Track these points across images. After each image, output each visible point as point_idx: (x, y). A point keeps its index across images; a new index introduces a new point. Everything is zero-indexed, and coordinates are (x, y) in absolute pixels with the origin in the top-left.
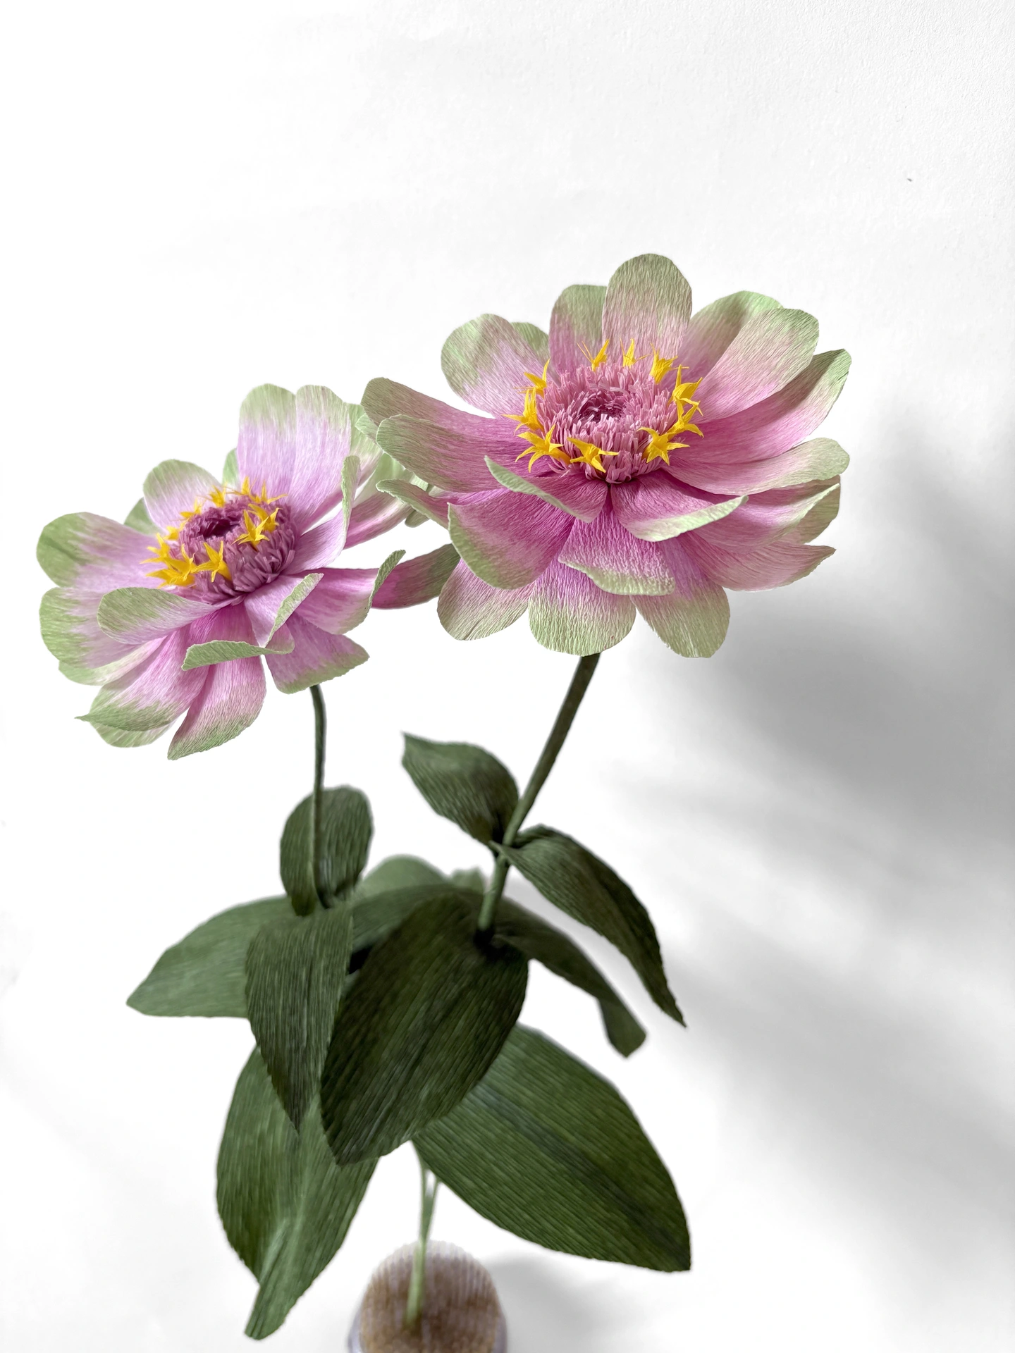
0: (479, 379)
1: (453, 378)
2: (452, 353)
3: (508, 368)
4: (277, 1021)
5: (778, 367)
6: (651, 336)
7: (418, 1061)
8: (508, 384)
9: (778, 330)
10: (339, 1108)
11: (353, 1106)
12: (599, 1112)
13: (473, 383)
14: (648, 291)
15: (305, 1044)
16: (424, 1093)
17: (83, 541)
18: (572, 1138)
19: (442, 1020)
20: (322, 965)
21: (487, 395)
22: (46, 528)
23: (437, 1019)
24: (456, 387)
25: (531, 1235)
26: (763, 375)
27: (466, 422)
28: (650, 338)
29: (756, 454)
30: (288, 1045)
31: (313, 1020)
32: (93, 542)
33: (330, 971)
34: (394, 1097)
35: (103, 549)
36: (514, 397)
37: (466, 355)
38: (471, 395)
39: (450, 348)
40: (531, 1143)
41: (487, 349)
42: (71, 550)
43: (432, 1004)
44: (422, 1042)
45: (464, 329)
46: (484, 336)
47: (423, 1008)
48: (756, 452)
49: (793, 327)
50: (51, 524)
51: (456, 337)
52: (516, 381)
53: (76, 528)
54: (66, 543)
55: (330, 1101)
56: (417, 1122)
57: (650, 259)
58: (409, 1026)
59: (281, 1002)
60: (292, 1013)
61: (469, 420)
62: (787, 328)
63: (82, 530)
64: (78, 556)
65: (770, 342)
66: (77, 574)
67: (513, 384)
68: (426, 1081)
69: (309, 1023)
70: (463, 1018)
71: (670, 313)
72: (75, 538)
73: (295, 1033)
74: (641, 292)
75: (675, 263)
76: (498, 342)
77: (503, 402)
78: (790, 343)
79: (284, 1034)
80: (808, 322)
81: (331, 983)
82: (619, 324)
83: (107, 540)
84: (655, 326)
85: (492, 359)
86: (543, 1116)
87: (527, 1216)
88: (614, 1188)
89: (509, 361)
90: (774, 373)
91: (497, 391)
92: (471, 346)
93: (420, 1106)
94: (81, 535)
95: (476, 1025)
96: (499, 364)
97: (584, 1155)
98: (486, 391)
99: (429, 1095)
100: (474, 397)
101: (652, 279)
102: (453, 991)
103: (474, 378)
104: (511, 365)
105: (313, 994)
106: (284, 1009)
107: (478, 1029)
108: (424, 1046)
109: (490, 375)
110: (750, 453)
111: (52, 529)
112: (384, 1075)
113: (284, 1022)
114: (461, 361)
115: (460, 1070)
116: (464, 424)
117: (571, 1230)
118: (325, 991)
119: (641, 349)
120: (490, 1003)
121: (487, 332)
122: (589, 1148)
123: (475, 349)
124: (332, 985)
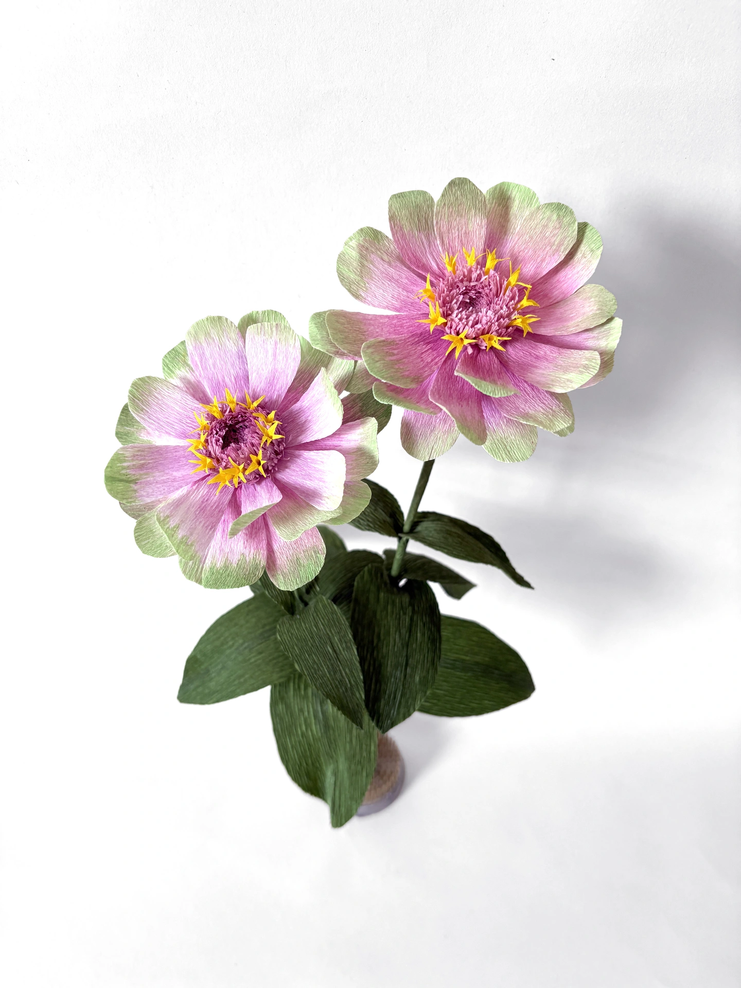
0: (367, 285)
1: (351, 289)
2: (344, 272)
3: (382, 273)
4: (329, 681)
5: (556, 243)
6: (465, 231)
7: (407, 664)
8: (386, 284)
9: (549, 219)
10: (376, 707)
11: (383, 702)
12: (475, 639)
13: (364, 289)
14: (461, 204)
15: (349, 685)
16: (417, 679)
17: (128, 467)
18: (468, 658)
19: (409, 637)
20: (336, 640)
21: (377, 296)
22: (106, 471)
23: (407, 638)
24: (357, 296)
25: (469, 713)
26: (547, 249)
27: (380, 323)
28: (465, 233)
29: (554, 298)
30: (341, 691)
31: (347, 670)
32: (133, 465)
33: (343, 640)
34: (401, 687)
35: (141, 467)
36: (394, 293)
37: (354, 271)
38: (367, 298)
39: (341, 268)
40: (449, 670)
41: (366, 263)
42: (124, 477)
43: (400, 633)
44: (404, 654)
45: (345, 252)
46: (361, 254)
47: (397, 636)
48: (553, 297)
49: (559, 216)
50: (107, 467)
51: (342, 259)
52: (390, 280)
53: (121, 462)
54: (120, 474)
55: (370, 705)
56: (420, 695)
57: (457, 182)
58: (394, 649)
59: (326, 670)
60: (335, 673)
61: (381, 321)
62: (555, 217)
63: (125, 461)
64: (130, 479)
65: (545, 226)
66: (135, 491)
67: (389, 283)
68: (415, 672)
69: (346, 673)
70: (418, 631)
71: (475, 215)
72: (124, 468)
73: (341, 682)
74: (457, 206)
75: (471, 180)
76: (370, 256)
77: (390, 298)
78: (560, 227)
79: (336, 686)
80: (567, 211)
81: (347, 647)
82: (445, 228)
83: (141, 460)
84: (467, 224)
85: (370, 269)
86: (449, 654)
87: (462, 706)
88: (497, 672)
89: (381, 267)
90: (554, 247)
91: (382, 291)
92: (355, 264)
93: (418, 686)
94: (125, 464)
95: (426, 632)
96: (375, 271)
97: (477, 664)
98: (375, 292)
99: (420, 678)
100: (369, 299)
101: (462, 196)
102: (407, 620)
103: (363, 285)
104: (383, 270)
105: (341, 657)
106: (330, 674)
107: (428, 634)
108: (407, 656)
109: (373, 280)
110: (550, 298)
111: (109, 469)
112: (392, 680)
113: (333, 679)
114: (352, 276)
115: (430, 659)
116: (380, 325)
117: (486, 702)
118: (346, 653)
119: (461, 241)
120: (426, 617)
121: (362, 251)
122: (478, 659)
123: (358, 265)
124: (348, 648)
